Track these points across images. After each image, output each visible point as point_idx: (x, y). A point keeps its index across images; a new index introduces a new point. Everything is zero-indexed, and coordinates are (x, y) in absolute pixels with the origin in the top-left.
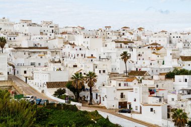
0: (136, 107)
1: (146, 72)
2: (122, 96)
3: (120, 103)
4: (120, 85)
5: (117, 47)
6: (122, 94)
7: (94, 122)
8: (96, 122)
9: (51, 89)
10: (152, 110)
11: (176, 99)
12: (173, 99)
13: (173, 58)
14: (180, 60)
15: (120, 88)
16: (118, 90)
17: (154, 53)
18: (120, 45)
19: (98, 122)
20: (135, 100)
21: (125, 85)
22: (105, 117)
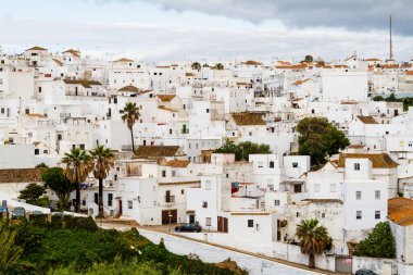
0: (209, 219)
1: (178, 147)
2: (168, 198)
3: (165, 213)
4: (164, 174)
5: (69, 94)
6: (168, 193)
7: (137, 253)
8: (140, 253)
9: (8, 184)
10: (251, 223)
11: (283, 201)
12: (277, 202)
13: (214, 119)
14: (232, 123)
15: (164, 180)
16: (161, 184)
17: (161, 107)
18: (74, 90)
19: (144, 252)
20: (205, 205)
21: (174, 174)
22: (157, 242)
